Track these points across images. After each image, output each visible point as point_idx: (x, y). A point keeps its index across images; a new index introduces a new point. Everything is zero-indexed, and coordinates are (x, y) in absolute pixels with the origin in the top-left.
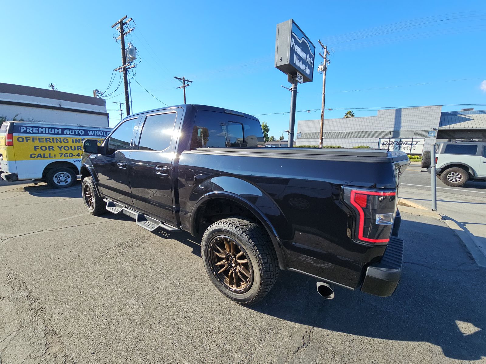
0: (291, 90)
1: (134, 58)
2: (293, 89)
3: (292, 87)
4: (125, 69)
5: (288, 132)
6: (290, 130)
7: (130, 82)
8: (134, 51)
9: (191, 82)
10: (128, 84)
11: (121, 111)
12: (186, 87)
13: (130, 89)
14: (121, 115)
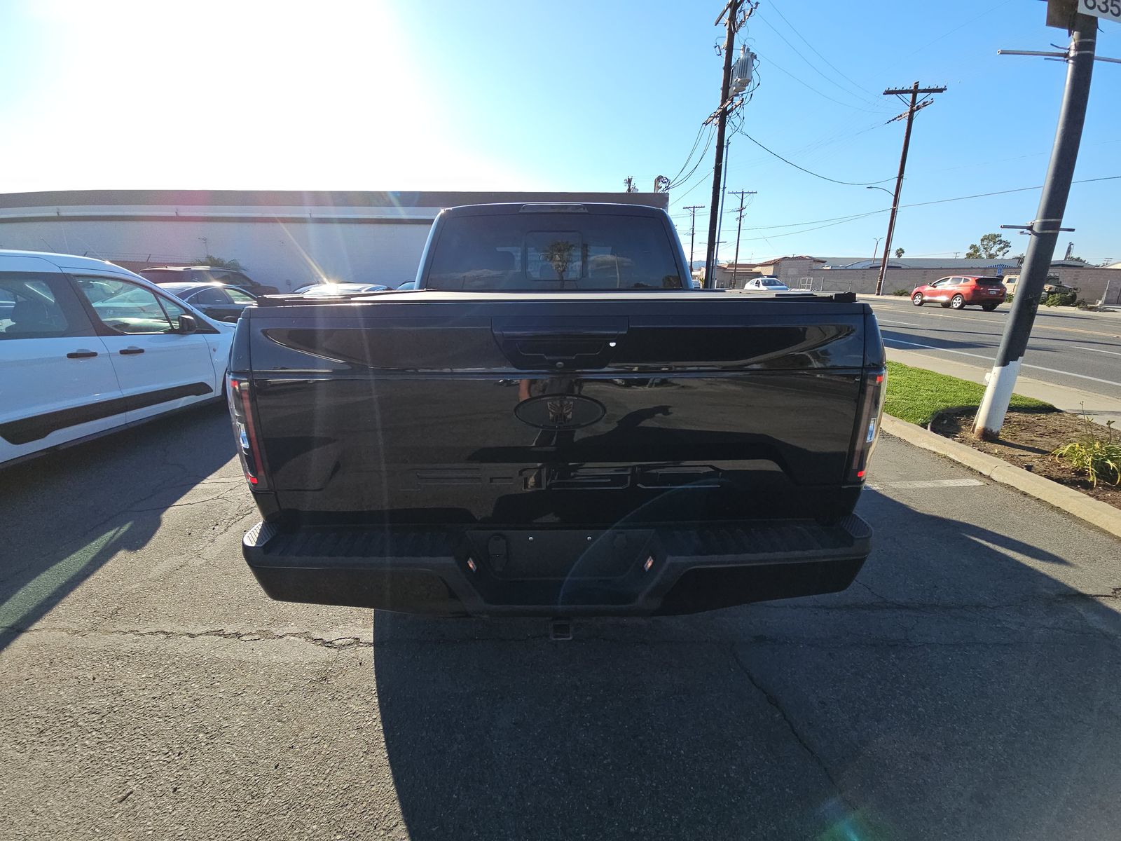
0: (1066, 55)
1: (744, 84)
2: (1072, 54)
3: (1070, 42)
4: (723, 115)
5: (1030, 228)
6: (1038, 221)
7: (728, 144)
8: (746, 65)
9: (941, 91)
10: (725, 149)
11: (741, 211)
12: (915, 113)
13: (726, 159)
14: (740, 220)
